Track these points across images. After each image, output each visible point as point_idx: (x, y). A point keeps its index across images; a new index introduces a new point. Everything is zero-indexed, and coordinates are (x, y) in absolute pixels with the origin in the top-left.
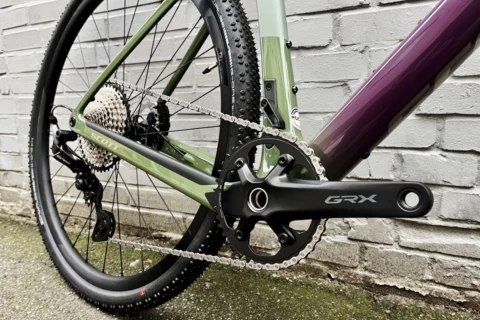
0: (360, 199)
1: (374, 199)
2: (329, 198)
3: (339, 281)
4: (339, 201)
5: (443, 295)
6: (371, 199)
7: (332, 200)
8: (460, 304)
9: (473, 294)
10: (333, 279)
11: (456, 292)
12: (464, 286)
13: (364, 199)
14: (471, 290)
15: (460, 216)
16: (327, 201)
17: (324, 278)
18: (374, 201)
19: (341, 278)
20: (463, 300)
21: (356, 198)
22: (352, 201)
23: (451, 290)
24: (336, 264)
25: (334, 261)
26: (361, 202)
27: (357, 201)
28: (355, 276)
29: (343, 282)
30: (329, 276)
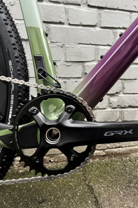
0: (124, 132)
1: (131, 132)
2: (107, 133)
3: (55, 162)
4: (113, 134)
5: (98, 154)
6: (130, 132)
7: (108, 134)
8: (104, 156)
9: (108, 150)
10: (52, 162)
11: (102, 151)
12: (105, 148)
13: (126, 132)
14: (107, 149)
15: (103, 121)
16: (105, 135)
17: (48, 163)
18: (131, 133)
19: (56, 160)
20: (104, 154)
21: (122, 132)
22: (120, 134)
23: (100, 151)
24: (53, 155)
25: (52, 153)
26: (125, 134)
27: (123, 133)
28: (62, 157)
29: (57, 162)
30: (50, 161)
